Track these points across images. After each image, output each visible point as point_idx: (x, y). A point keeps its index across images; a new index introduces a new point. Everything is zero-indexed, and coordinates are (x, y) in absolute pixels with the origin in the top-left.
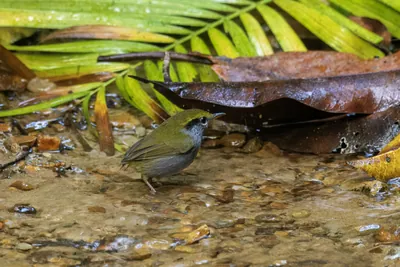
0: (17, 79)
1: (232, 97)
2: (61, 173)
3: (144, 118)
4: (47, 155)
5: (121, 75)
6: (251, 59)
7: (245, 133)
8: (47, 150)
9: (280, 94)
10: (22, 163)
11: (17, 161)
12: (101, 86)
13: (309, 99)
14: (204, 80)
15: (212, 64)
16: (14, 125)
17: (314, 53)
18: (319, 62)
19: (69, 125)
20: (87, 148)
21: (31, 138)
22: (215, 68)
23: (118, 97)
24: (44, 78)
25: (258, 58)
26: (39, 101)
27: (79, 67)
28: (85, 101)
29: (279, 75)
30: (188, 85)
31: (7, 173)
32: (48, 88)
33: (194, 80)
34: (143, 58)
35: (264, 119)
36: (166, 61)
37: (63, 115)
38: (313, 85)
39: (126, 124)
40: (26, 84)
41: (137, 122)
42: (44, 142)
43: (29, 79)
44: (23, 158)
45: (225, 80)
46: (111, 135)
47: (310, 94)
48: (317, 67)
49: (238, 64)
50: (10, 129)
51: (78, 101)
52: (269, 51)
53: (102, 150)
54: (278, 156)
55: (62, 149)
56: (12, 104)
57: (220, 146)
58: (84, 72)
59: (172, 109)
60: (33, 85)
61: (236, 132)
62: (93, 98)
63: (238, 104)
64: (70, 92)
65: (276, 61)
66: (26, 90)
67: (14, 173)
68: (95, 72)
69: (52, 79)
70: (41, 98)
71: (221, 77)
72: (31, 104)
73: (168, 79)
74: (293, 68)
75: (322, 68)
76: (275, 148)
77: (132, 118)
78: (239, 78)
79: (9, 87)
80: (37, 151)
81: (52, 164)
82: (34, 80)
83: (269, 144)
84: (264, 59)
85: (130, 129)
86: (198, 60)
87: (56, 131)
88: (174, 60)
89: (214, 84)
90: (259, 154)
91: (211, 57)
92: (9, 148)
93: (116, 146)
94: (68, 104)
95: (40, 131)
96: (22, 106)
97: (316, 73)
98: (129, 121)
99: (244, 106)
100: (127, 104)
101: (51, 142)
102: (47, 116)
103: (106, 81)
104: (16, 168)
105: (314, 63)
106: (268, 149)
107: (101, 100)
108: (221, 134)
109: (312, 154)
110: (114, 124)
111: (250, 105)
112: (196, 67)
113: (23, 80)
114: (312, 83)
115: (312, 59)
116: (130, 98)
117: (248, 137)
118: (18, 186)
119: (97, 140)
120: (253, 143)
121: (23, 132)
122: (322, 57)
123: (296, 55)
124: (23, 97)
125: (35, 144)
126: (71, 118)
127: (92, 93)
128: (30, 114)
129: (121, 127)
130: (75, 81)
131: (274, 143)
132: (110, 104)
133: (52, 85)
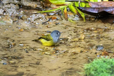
0: (48, 4)
1: (93, 10)
2: (57, 24)
3: (74, 14)
4: (54, 20)
5: (70, 5)
6: (96, 2)
7: (95, 18)
8: (54, 19)
9: (103, 10)
10: (49, 22)
11: (48, 21)
12: (65, 7)
13: (109, 11)
14: (87, 7)
15: (89, 3)
16: (47, 14)
17: (110, 2)
18: (111, 4)
19: (59, 14)
20: (62, 19)
21: (51, 17)
22: (89, 4)
23: (69, 9)
24: (54, 4)
25: (98, 2)
26: (53, 9)
27: (61, 2)
28: (62, 10)
29: (102, 6)
30: (84, 8)
31: (45, 24)
32: (55, 7)
33: (85, 6)
34: (74, 1)
35: (99, 15)
36: (79, 2)
37: (58, 12)
38: (110, 8)
39: (71, 15)
40: (50, 6)
41: (73, 14)
42: (53, 18)
43: (51, 4)
44: (49, 21)
45: (91, 6)
46: (67, 17)
47: (109, 10)
48: (110, 5)
49: (94, 3)
50: (46, 15)
51: (61, 10)
52: (101, 1)
53: (65, 20)
54: (101, 23)
55: (57, 19)
56: (47, 10)
57: (90, 20)
58: (62, 3)
59: (80, 12)
60: (52, 6)
61: (93, 17)
62: (64, 9)
63: (94, 12)
64: (59, 8)
65: (102, 3)
66: (50, 7)
67: (47, 24)
68: (65, 4)
69: (55, 5)
70: (53, 8)
71: (90, 6)
72: (51, 10)
73: (80, 6)
74: (105, 5)
75: (111, 5)
76: (101, 21)
77: (72, 13)
78: (94, 6)
79: (46, 6)
80: (52, 19)
81: (55, 22)
82: (52, 5)
83: (100, 20)
84: (99, 2)
85: (71, 16)
86: (86, 2)
87: (56, 16)
88: (81, 2)
89: (89, 8)
90: (98, 22)
91: (89, 2)
92: (46, 19)
93: (68, 19)
94: (58, 10)
95: (53, 15)
96: (49, 10)
97: (110, 6)
98: (71, 14)
99: (96, 12)
100: (71, 11)
101: (55, 18)
102: (54, 12)
103: (67, 6)
104: (47, 23)
105: (110, 4)
106: (99, 21)
107: (66, 10)
108: (90, 18)
109: (109, 22)
110: (68, 14)
111: (97, 12)
112: (85, 4)
113: (49, 5)
114: (109, 8)
115: (109, 3)
116: (72, 9)
117: (95, 19)
118: (48, 27)
119: (64, 18)
120: (96, 20)
121: (49, 15)
122: (111, 3)
123: (106, 2)
124: (49, 8)
125: (51, 18)
126: (59, 13)
127: (64, 8)
128: (51, 12)
129: (69, 15)
130: (60, 5)
131: (101, 20)
132: (67, 10)
133: (56, 6)
